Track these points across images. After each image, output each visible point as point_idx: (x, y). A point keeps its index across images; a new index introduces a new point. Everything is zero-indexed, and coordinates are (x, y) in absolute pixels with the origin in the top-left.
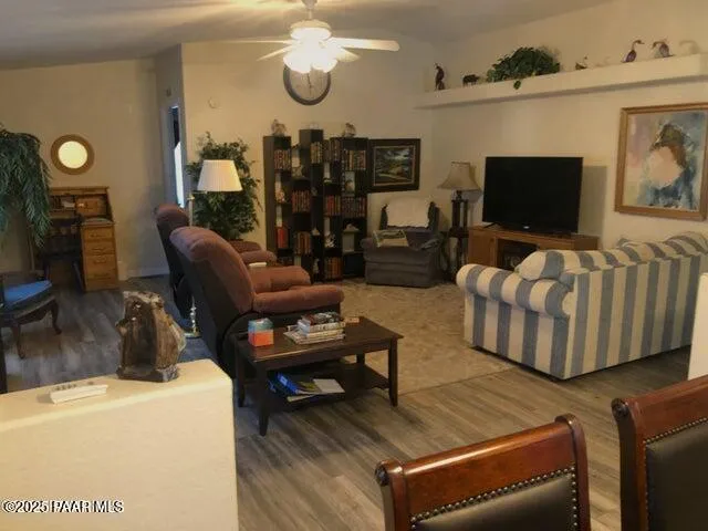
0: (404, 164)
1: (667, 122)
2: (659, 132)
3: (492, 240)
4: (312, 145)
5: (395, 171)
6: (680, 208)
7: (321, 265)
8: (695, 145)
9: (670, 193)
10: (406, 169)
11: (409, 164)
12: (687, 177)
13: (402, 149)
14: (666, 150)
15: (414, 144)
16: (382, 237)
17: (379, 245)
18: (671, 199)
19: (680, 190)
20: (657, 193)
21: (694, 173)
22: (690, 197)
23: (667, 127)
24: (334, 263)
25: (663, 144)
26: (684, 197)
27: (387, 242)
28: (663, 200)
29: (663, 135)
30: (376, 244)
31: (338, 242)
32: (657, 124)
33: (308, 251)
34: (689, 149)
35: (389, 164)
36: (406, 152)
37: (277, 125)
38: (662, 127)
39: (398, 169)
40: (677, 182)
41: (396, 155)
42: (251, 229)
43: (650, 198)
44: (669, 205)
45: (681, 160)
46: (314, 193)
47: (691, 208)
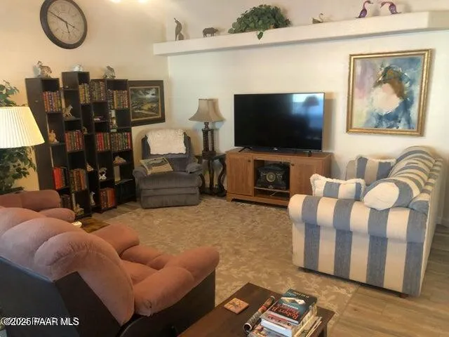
0: (153, 101)
1: (387, 65)
2: (380, 73)
3: (249, 161)
4: (80, 87)
5: (146, 107)
6: (400, 128)
7: (97, 198)
8: (412, 82)
9: (392, 118)
10: (155, 105)
11: (156, 101)
12: (406, 105)
13: (149, 89)
14: (387, 86)
15: (158, 85)
16: (150, 166)
17: (149, 172)
18: (392, 122)
19: (400, 116)
20: (380, 118)
21: (412, 103)
22: (409, 121)
23: (387, 69)
24: (108, 193)
25: (385, 81)
26: (403, 121)
27: (155, 170)
28: (386, 123)
29: (384, 75)
30: (146, 172)
31: (110, 174)
32: (379, 67)
33: (85, 186)
34: (407, 85)
35: (142, 102)
36: (153, 91)
37: (42, 67)
38: (383, 69)
39: (149, 106)
40: (397, 109)
41: (146, 93)
42: (25, 174)
43: (374, 122)
44: (391, 127)
45: (400, 93)
46: (85, 133)
47: (410, 128)
